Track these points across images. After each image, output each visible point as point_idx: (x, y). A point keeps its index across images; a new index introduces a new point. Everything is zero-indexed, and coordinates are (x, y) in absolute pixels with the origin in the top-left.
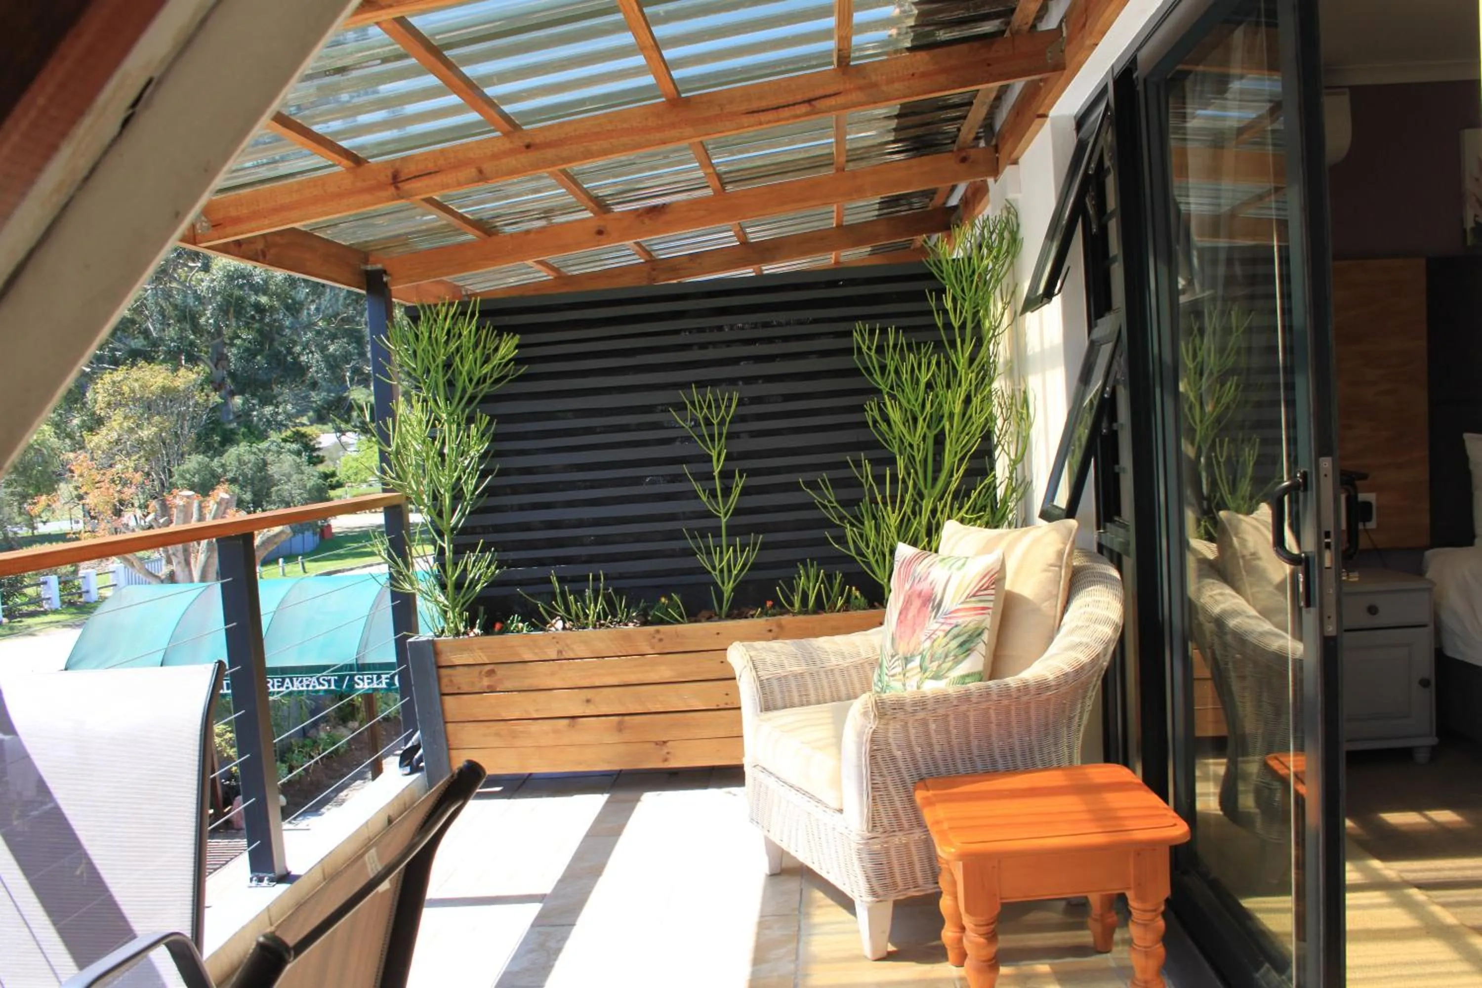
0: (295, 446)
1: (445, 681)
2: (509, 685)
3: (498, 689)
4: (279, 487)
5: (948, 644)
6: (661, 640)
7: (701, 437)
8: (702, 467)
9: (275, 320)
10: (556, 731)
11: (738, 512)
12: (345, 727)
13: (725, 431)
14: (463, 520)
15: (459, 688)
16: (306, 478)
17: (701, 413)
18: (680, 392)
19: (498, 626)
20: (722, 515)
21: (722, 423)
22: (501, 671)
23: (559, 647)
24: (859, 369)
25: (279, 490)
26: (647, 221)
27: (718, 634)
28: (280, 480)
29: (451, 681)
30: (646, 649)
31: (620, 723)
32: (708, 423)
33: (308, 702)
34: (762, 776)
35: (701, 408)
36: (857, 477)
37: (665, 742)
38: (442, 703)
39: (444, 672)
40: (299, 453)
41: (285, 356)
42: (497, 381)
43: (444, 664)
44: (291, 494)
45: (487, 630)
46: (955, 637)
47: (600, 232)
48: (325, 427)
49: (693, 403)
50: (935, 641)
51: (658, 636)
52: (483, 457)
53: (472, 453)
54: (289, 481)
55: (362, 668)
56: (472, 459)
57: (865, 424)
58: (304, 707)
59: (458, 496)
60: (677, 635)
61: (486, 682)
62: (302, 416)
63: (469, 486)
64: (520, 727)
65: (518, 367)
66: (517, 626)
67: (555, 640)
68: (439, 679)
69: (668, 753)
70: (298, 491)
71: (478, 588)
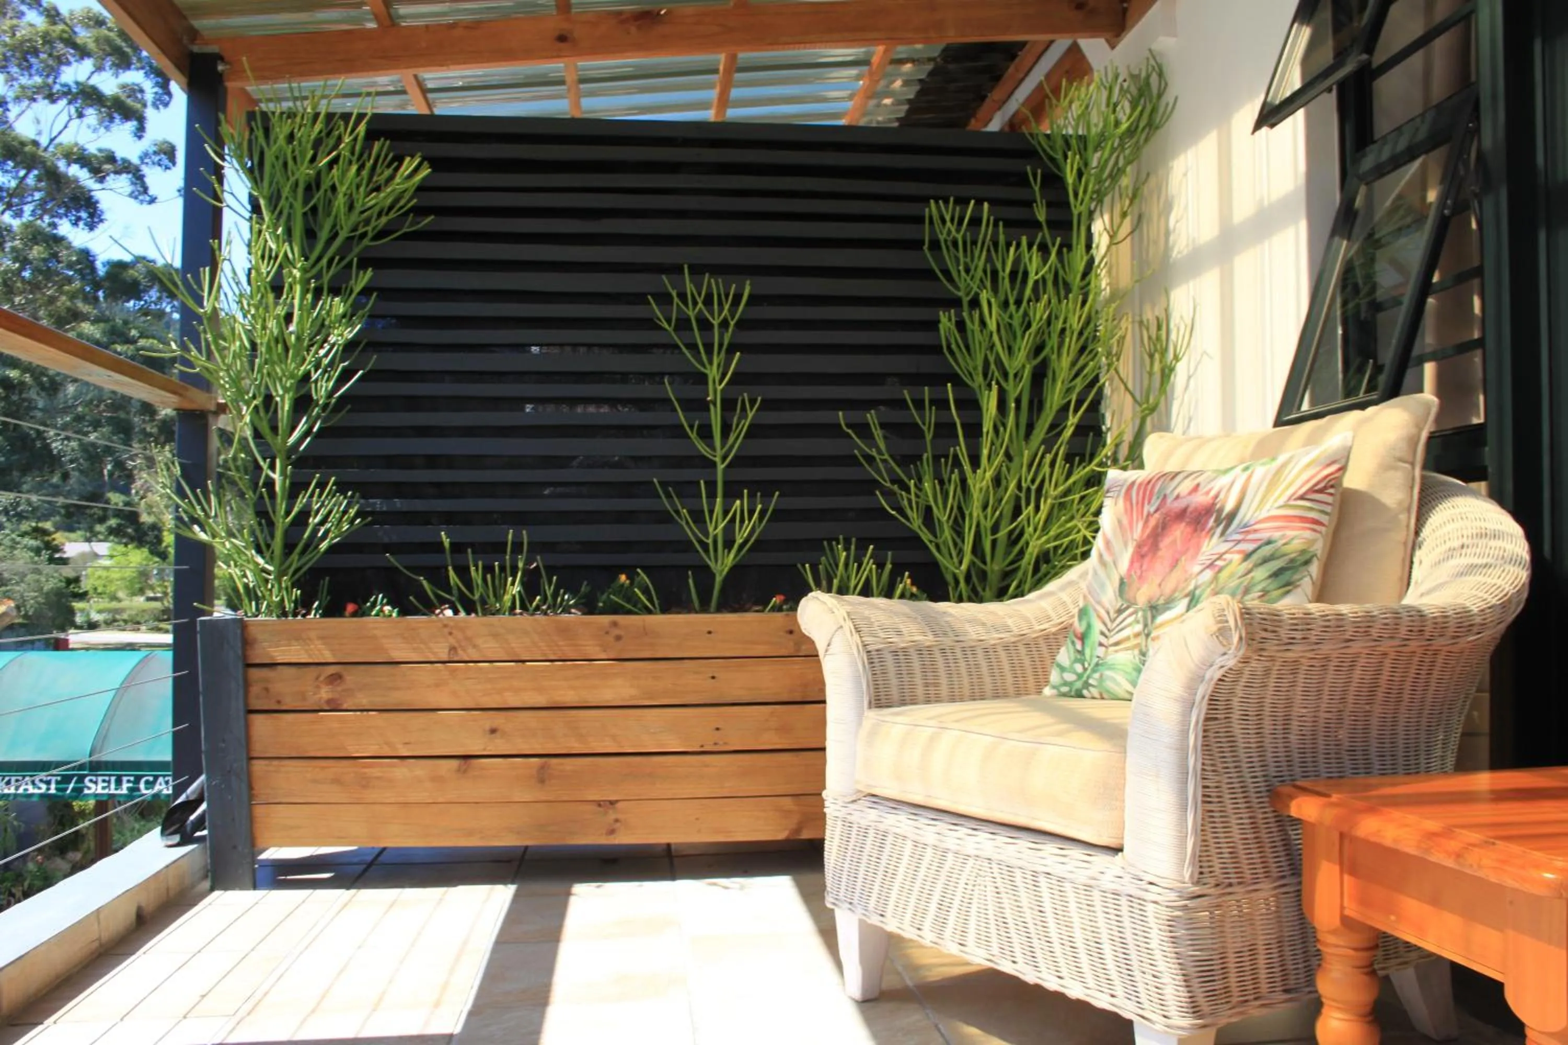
0: (33, 543)
1: (255, 690)
2: (363, 700)
3: (345, 706)
4: (8, 588)
5: (1249, 572)
6: (618, 638)
7: (693, 347)
8: (692, 392)
9: (24, 400)
10: (437, 779)
11: (739, 462)
12: (63, 858)
13: (726, 342)
14: (308, 440)
15: (279, 702)
16: (43, 579)
17: (694, 309)
18: (664, 277)
19: (351, 608)
20: (718, 459)
21: (724, 324)
22: (352, 677)
23: (452, 640)
24: (934, 271)
25: (7, 591)
26: (633, 30)
27: (710, 632)
28: (11, 580)
29: (267, 689)
30: (593, 650)
31: (542, 767)
32: (705, 325)
33: (15, 823)
34: (870, 816)
35: (695, 303)
36: (917, 424)
37: (612, 803)
38: (247, 726)
39: (255, 673)
40: (38, 551)
41: (34, 440)
42: (381, 234)
43: (258, 661)
44: (22, 597)
45: (332, 610)
46: (1265, 561)
47: (562, 38)
48: (72, 535)
49: (682, 296)
50: (1221, 570)
51: (616, 632)
52: (350, 347)
53: (332, 339)
54: (22, 581)
55: (96, 767)
56: (333, 346)
57: (936, 349)
58: (9, 830)
59: (302, 404)
60: (645, 632)
61: (325, 693)
62: (47, 520)
63: (322, 389)
64: (375, 770)
65: (418, 219)
66: (381, 610)
67: (446, 630)
68: (247, 684)
69: (617, 821)
70: (33, 594)
71: (324, 546)
